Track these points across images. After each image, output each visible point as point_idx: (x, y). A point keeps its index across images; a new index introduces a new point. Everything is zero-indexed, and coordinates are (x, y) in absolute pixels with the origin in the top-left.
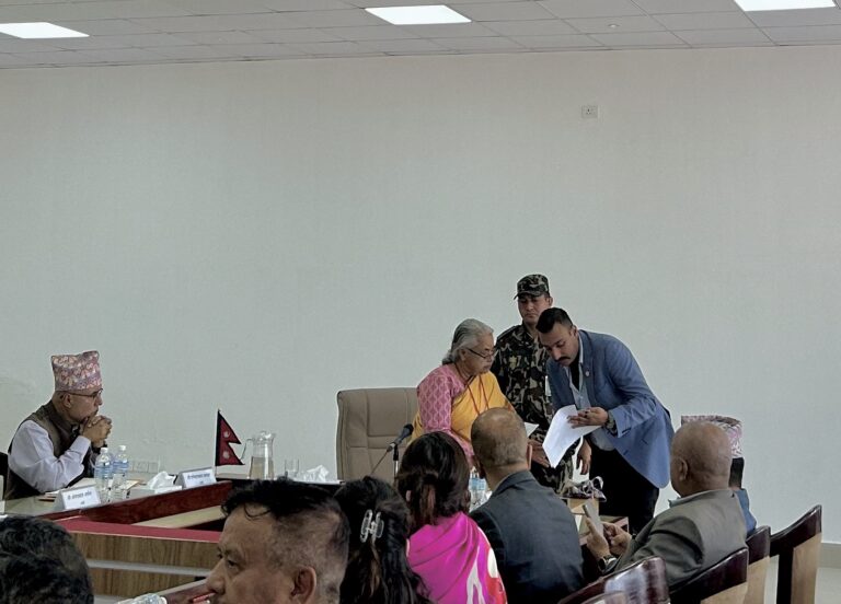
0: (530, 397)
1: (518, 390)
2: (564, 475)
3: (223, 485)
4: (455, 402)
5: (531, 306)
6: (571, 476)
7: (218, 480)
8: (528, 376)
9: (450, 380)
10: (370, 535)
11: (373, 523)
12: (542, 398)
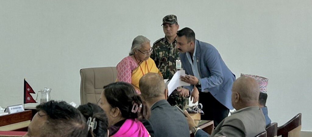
0: (169, 69)
1: (163, 67)
2: (185, 103)
3: (27, 112)
4: (133, 72)
5: (169, 28)
6: (188, 104)
7: (25, 109)
8: (168, 60)
9: (131, 62)
10: (91, 128)
11: (92, 123)
12: (175, 70)
